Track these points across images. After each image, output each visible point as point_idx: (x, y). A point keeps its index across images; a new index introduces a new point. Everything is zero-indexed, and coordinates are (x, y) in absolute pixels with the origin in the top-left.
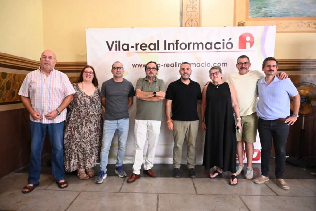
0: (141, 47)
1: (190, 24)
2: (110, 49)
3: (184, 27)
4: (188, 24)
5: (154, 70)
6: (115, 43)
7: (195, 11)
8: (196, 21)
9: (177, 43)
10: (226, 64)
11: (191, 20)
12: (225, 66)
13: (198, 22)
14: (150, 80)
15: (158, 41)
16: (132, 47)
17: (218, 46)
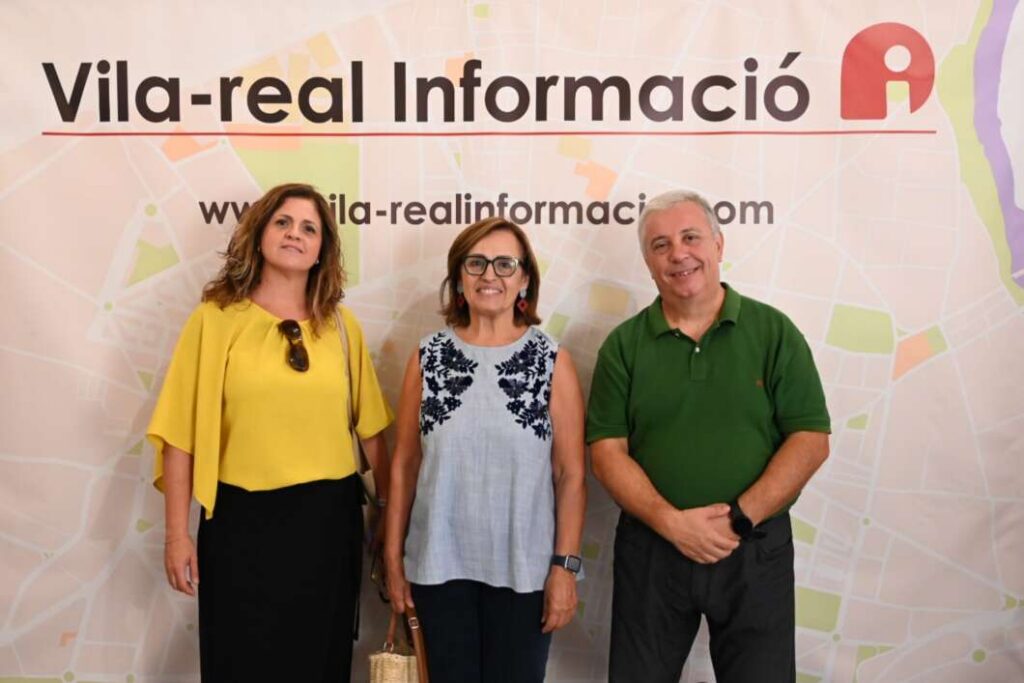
0: (254, 99)
2: (69, 110)
6: (94, 76)
9: (470, 82)
10: (764, 211)
12: (757, 220)
15: (357, 67)
16: (201, 99)
17: (714, 99)
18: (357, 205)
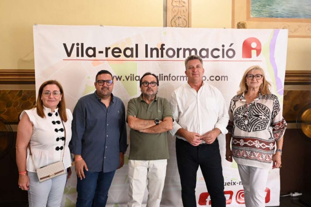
0: (113, 52)
1: (177, 22)
2: (69, 54)
3: (169, 26)
4: (175, 22)
5: (153, 85)
6: (75, 46)
7: (184, 6)
8: (185, 19)
9: (162, 49)
10: (226, 78)
11: (178, 17)
12: (224, 80)
13: (187, 20)
14: (148, 100)
15: (137, 45)
16: (101, 52)
17: (216, 53)
18: (137, 76)
